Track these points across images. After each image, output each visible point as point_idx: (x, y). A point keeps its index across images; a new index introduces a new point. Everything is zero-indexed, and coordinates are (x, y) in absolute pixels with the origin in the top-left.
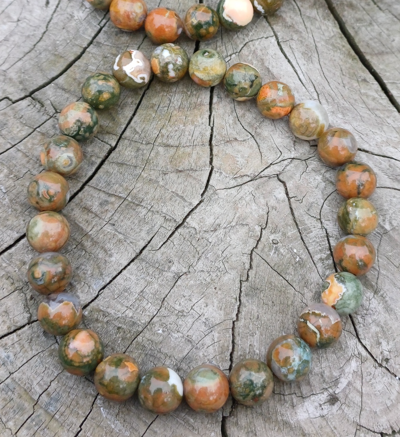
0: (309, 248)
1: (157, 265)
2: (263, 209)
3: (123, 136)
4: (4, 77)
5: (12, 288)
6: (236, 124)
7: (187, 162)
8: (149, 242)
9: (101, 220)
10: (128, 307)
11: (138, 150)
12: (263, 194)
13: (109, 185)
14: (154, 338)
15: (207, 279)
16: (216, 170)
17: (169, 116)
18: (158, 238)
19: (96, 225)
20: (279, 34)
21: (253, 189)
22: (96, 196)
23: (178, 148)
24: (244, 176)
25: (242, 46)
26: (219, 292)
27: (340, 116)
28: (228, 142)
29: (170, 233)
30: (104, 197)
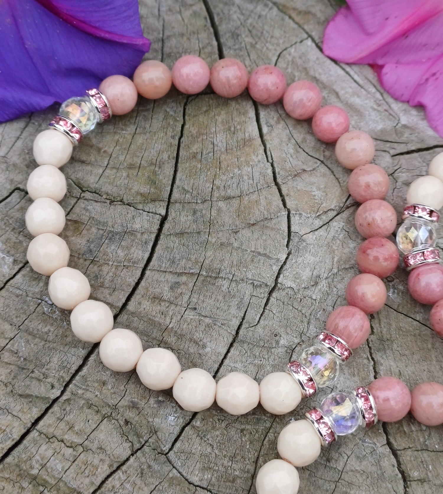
1: (262, 343)
3: (172, 200)
4: (5, 165)
5: (98, 418)
6: (298, 152)
7: (257, 212)
8: (243, 319)
9: (178, 307)
11: (195, 212)
13: (173, 262)
16: (294, 213)
17: (218, 163)
18: (252, 311)
19: (174, 314)
20: (313, 34)
21: (343, 224)
22: (163, 280)
23: (241, 198)
24: (328, 211)
25: (276, 58)
27: (414, 112)
28: (295, 176)
29: (265, 301)
30: (172, 278)
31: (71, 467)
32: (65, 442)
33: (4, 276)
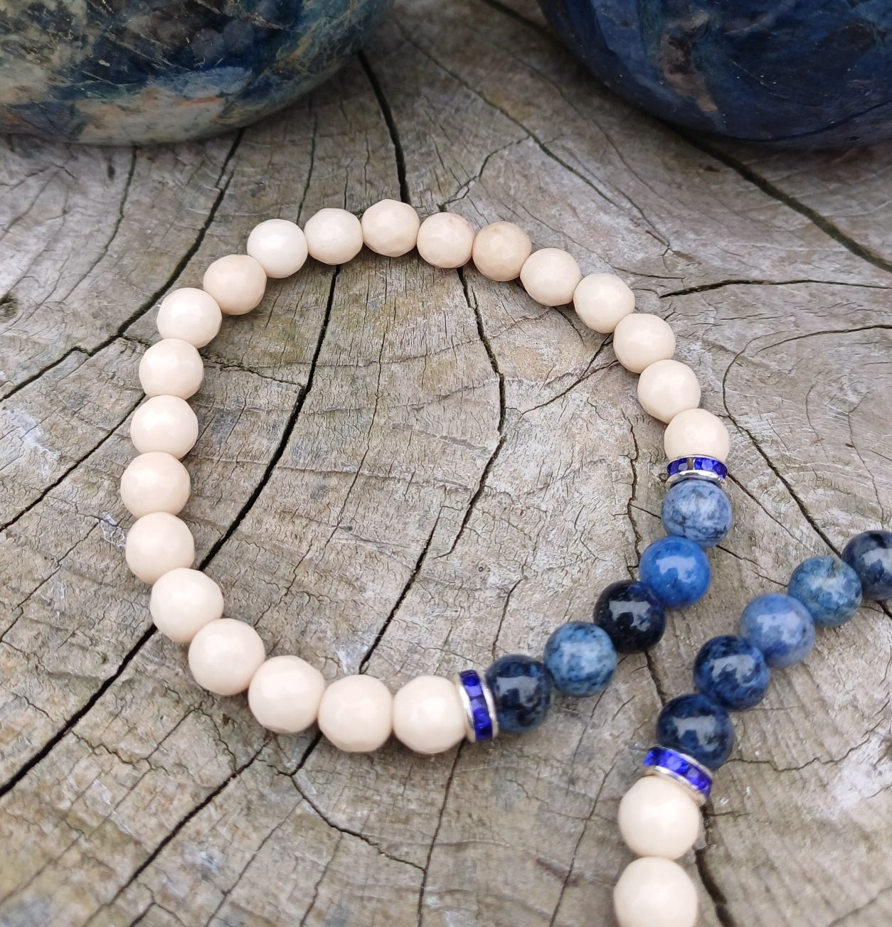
1: (458, 583)
2: (621, 426)
3: (319, 363)
4: (61, 314)
5: (177, 712)
6: (516, 292)
7: (452, 379)
8: (428, 543)
9: (322, 527)
11: (354, 380)
12: (609, 399)
13: (317, 456)
15: (565, 583)
16: (510, 379)
17: (393, 309)
18: (444, 531)
19: (315, 538)
20: (537, 132)
21: (588, 395)
22: (300, 483)
23: (427, 358)
24: (564, 376)
25: (482, 164)
27: (691, 236)
28: (512, 326)
29: (463, 515)
30: (313, 480)
31: (128, 798)
32: (120, 753)
33: (42, 482)
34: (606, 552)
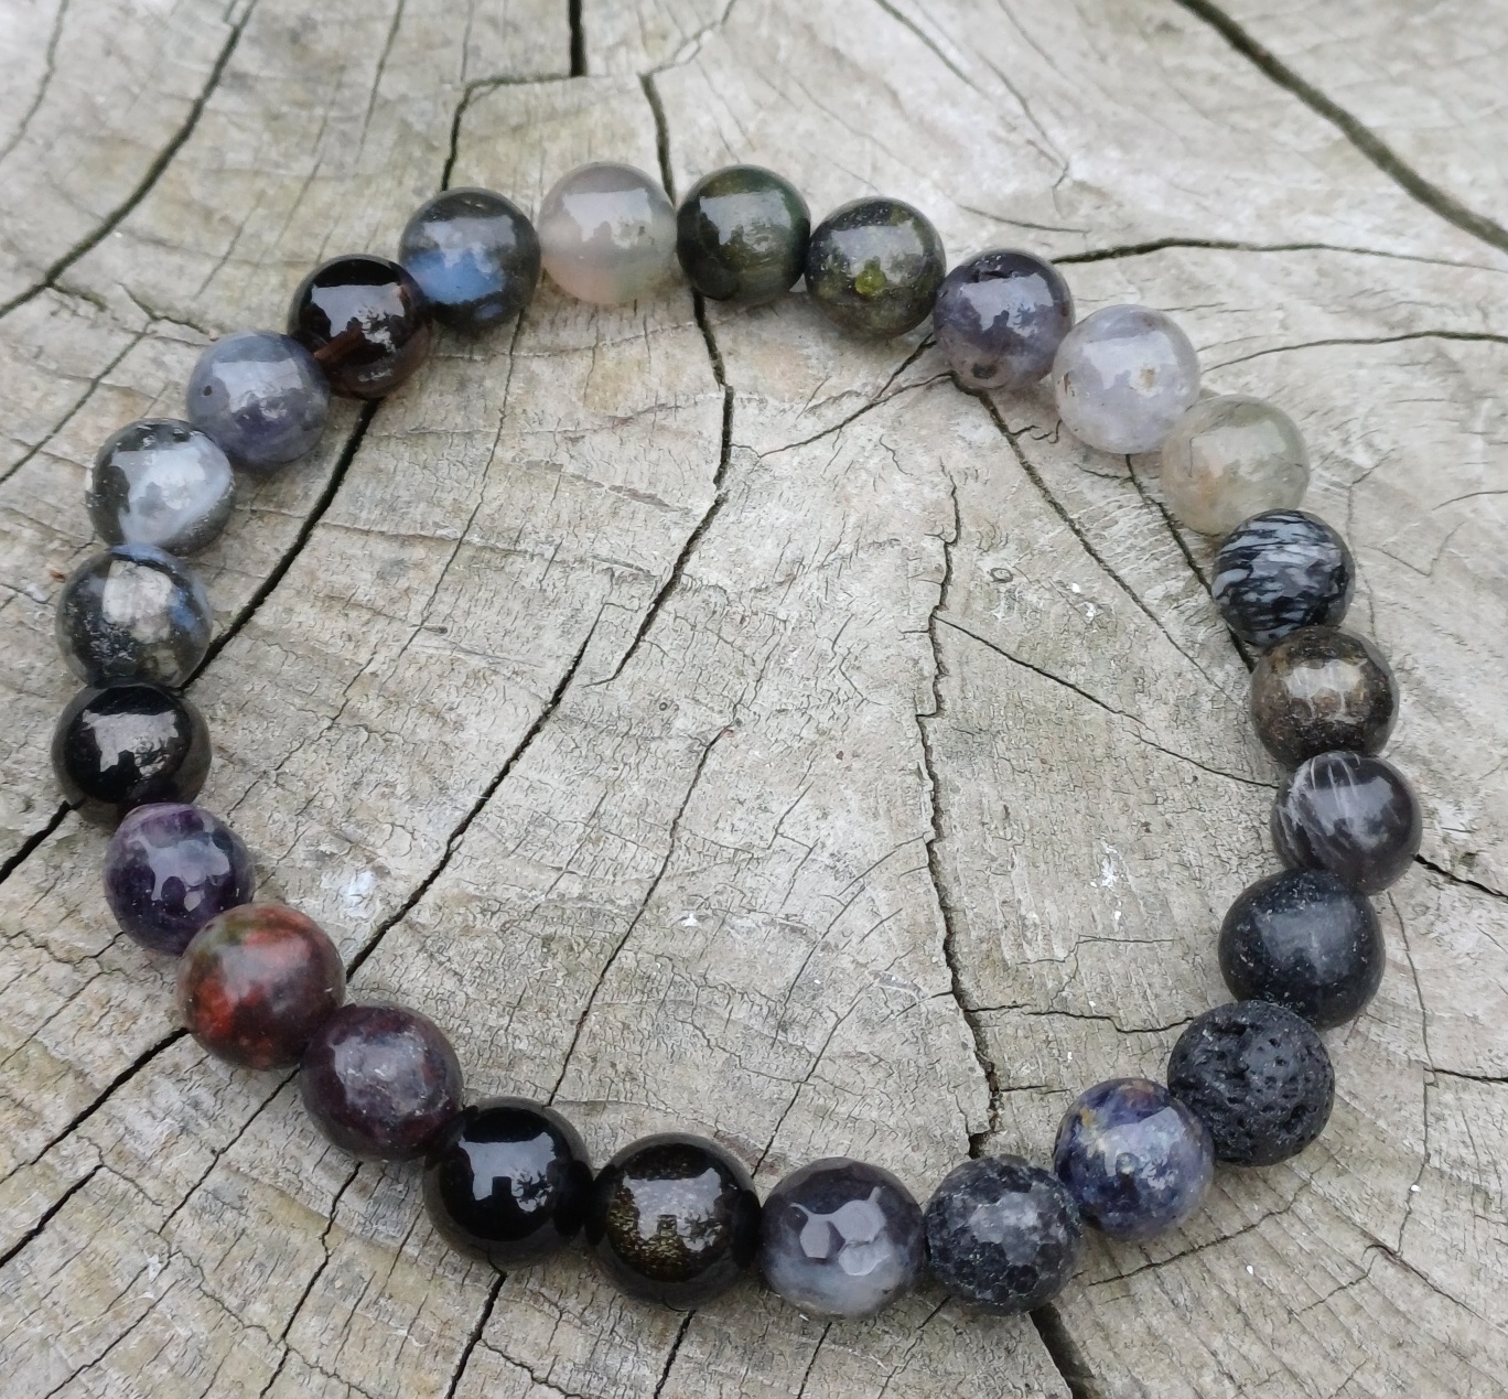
0: (1120, 573)
1: (622, 727)
2: (934, 486)
7: (638, 390)
8: (577, 661)
9: (396, 625)
10: (560, 869)
11: (464, 383)
13: (392, 508)
14: (673, 947)
15: (804, 734)
16: (745, 396)
18: (603, 643)
19: (383, 641)
21: (882, 431)
22: (359, 553)
23: (599, 351)
24: (843, 396)
26: (856, 765)
27: (1113, 153)
29: (641, 618)
30: (384, 551)
31: (65, 1012)
32: (53, 947)
34: (882, 690)
